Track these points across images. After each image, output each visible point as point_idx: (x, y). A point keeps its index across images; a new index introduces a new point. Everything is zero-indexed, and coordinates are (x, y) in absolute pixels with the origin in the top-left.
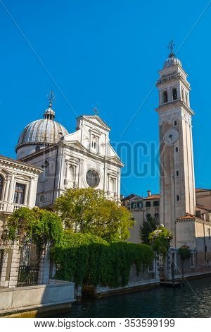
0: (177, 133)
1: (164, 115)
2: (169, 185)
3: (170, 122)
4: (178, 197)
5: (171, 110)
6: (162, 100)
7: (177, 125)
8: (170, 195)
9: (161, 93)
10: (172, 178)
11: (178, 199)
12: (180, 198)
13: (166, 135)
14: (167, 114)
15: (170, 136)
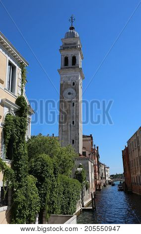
0: (74, 91)
1: (65, 76)
2: (66, 132)
3: (70, 82)
4: (73, 141)
5: (70, 73)
6: (63, 63)
7: (75, 85)
8: (67, 140)
9: (63, 58)
10: (69, 127)
11: (73, 143)
12: (74, 142)
13: (66, 92)
14: (67, 75)
15: (69, 94)
